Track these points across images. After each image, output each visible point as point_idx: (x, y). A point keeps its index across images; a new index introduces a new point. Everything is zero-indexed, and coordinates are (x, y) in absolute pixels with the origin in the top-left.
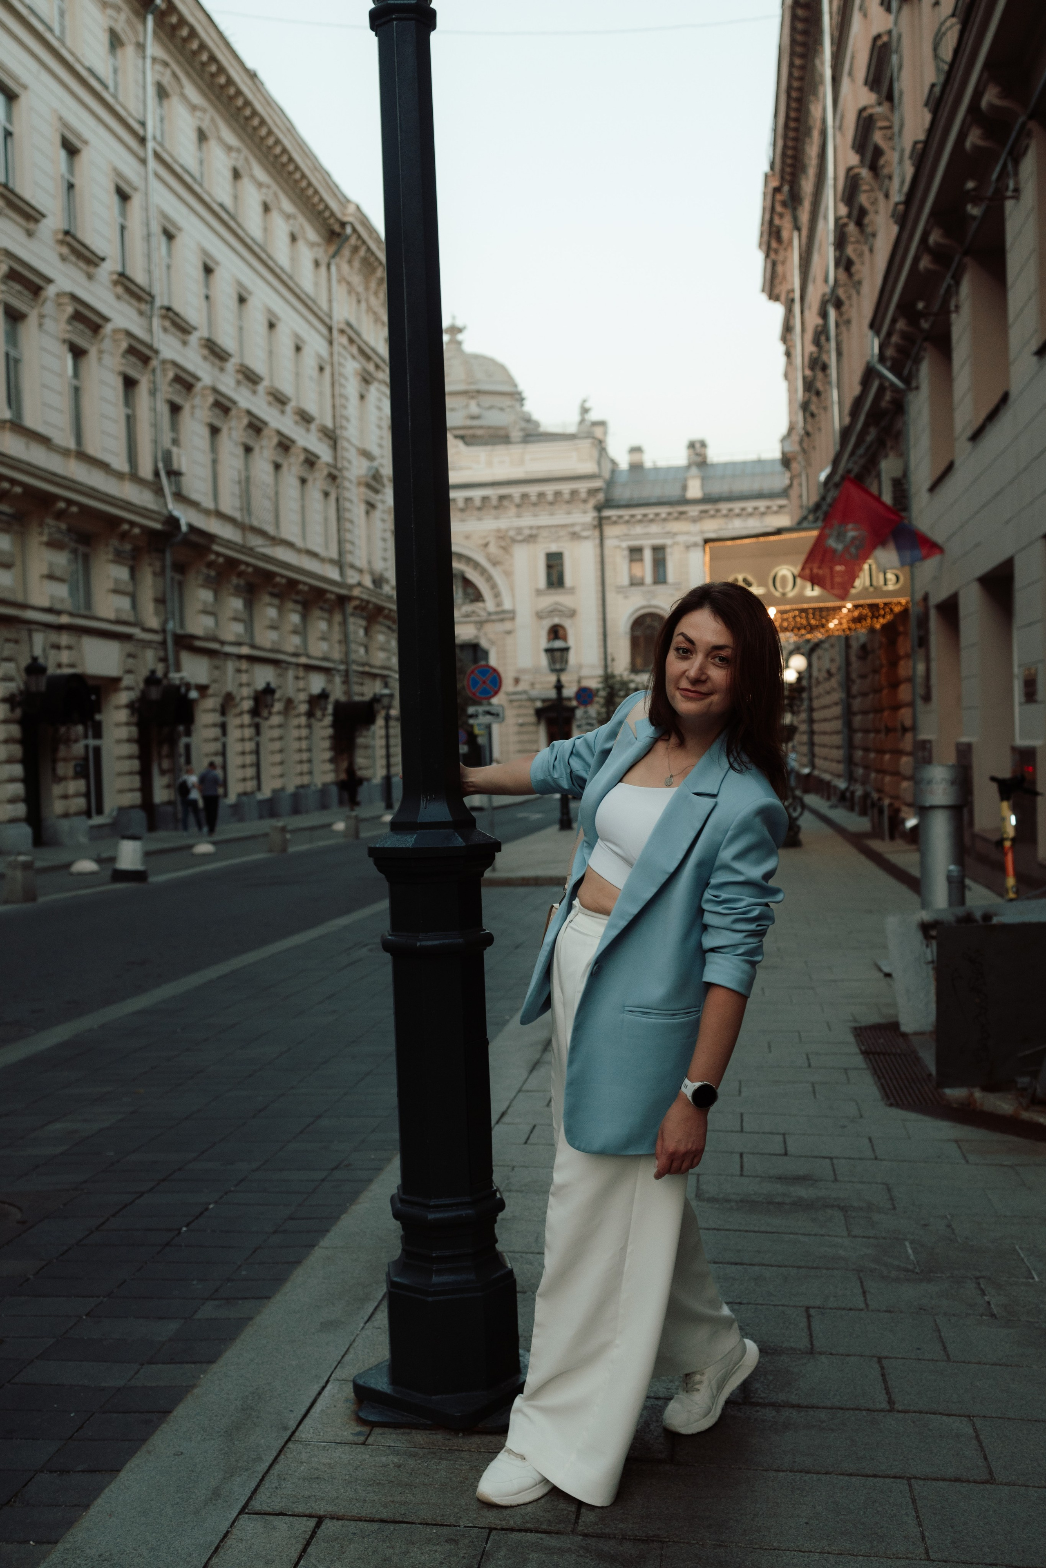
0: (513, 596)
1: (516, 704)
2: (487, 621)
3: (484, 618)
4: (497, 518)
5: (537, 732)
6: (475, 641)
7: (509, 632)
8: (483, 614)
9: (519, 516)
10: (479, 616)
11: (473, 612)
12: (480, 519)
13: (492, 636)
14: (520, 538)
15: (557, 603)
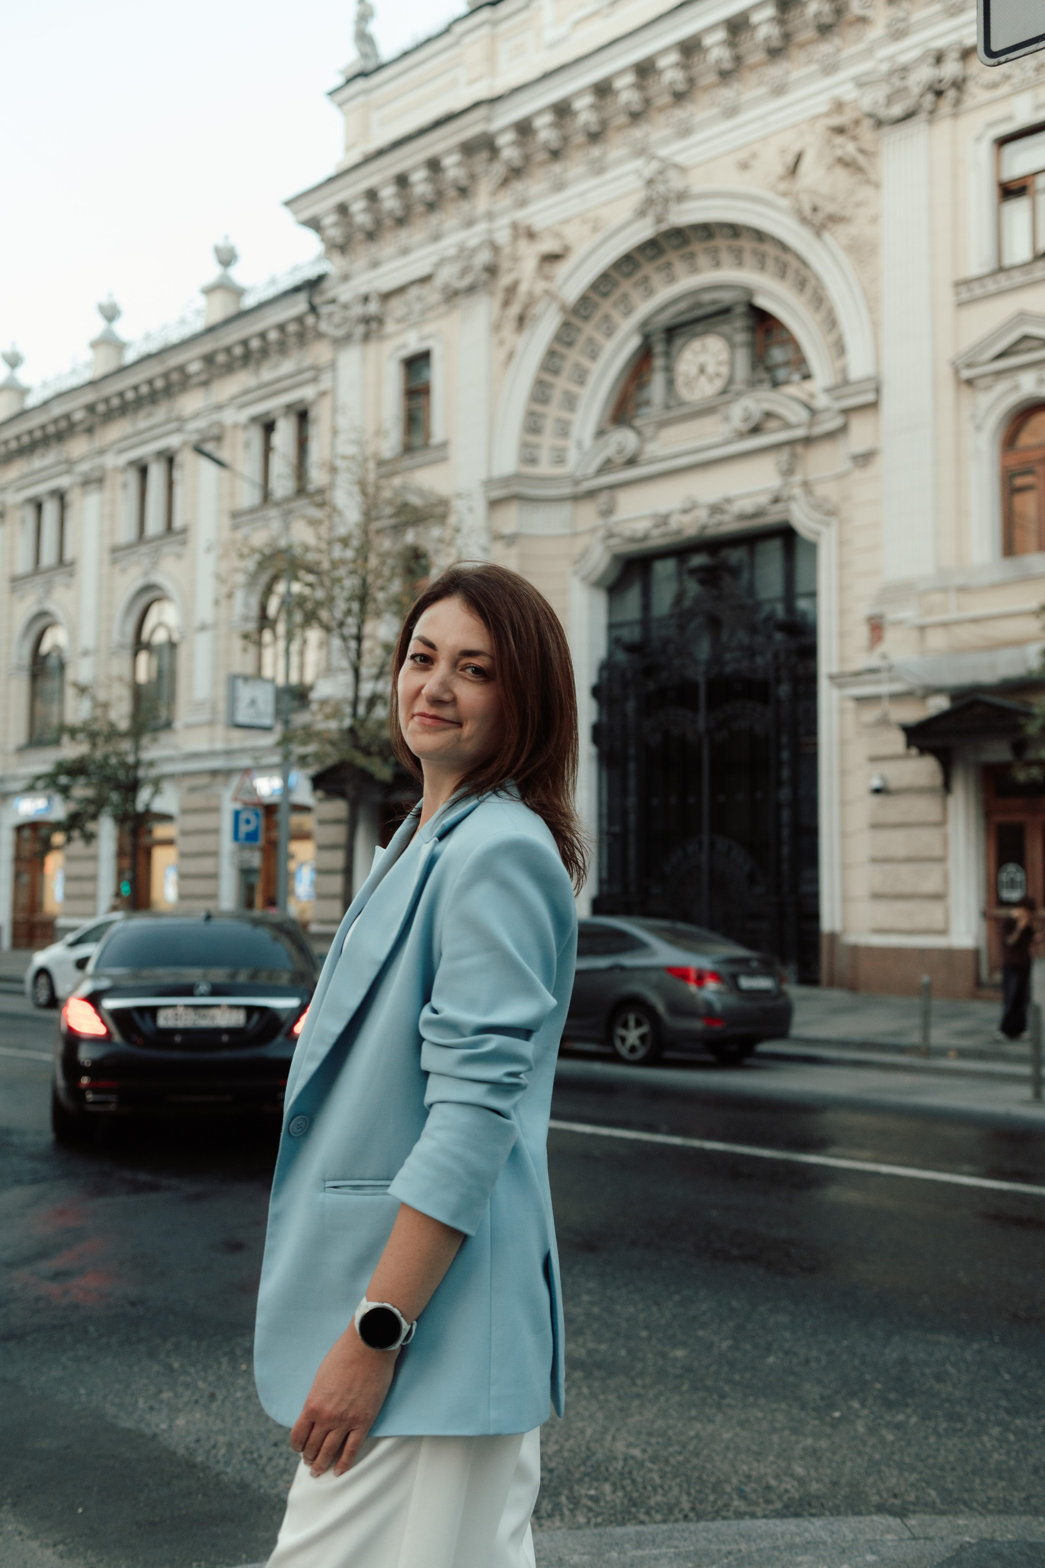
0: (876, 325)
1: (871, 714)
2: (808, 441)
3: (800, 433)
4: (830, 68)
5: (942, 823)
6: (772, 518)
7: (865, 459)
8: (796, 414)
9: (898, 33)
10: (788, 426)
11: (769, 415)
12: (779, 90)
13: (826, 490)
14: (897, 110)
15: (1022, 317)
